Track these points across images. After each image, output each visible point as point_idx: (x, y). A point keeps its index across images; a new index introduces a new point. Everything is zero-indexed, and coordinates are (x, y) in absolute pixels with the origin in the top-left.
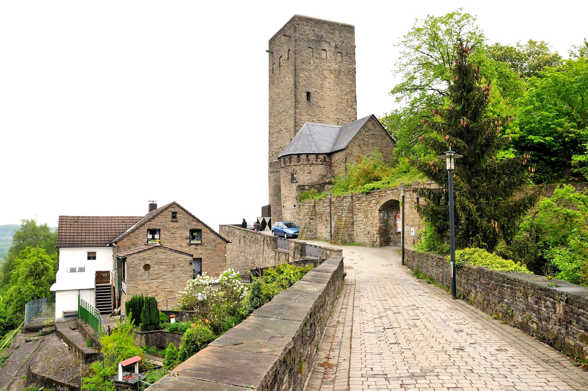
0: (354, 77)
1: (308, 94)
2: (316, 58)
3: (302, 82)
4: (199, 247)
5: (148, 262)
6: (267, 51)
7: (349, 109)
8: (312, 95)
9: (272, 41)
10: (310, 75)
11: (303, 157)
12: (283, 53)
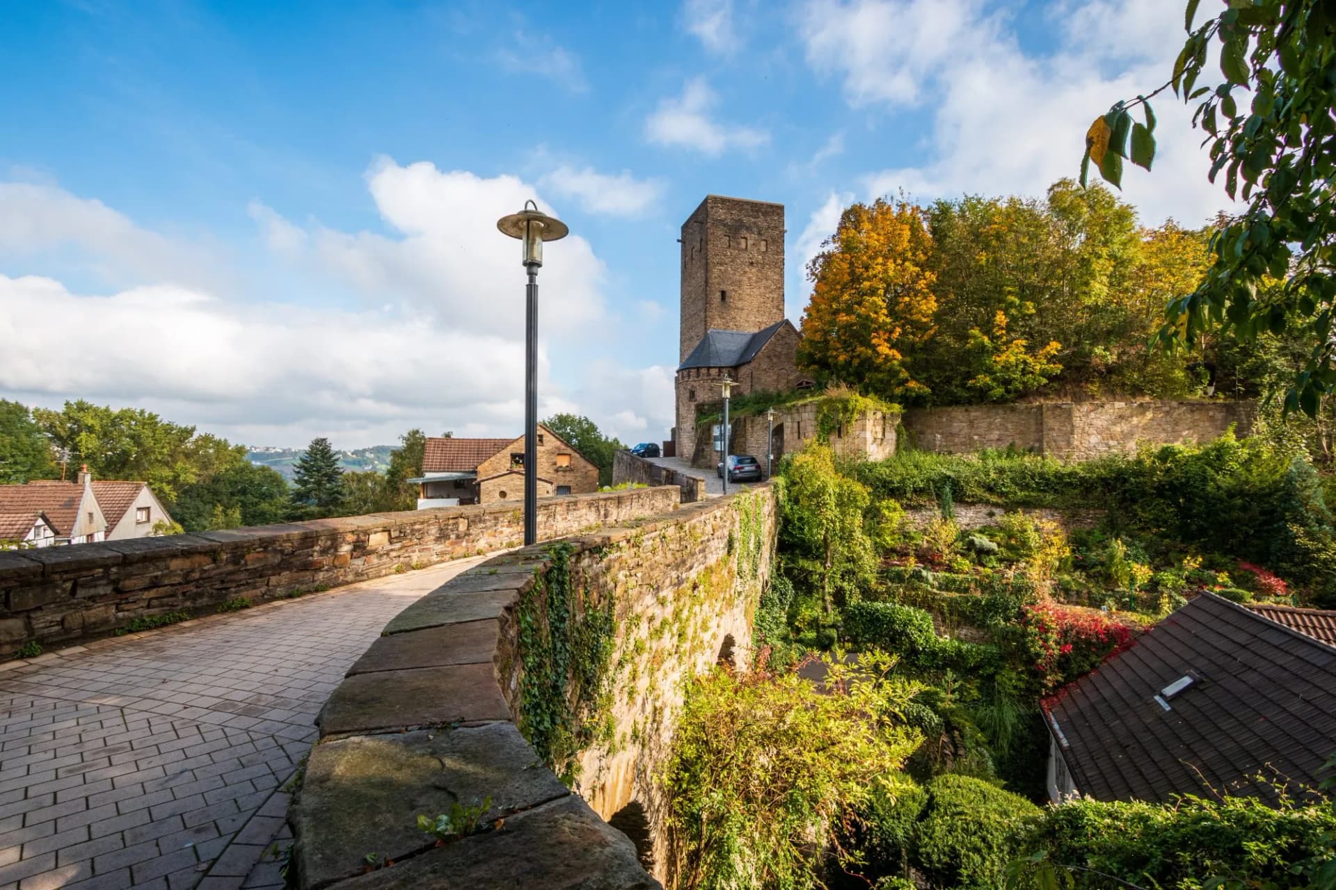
0: (782, 270)
1: (723, 293)
2: (734, 249)
3: (714, 280)
4: (568, 474)
5: (504, 489)
6: (678, 241)
7: (775, 311)
8: (728, 294)
9: (685, 228)
10: (726, 271)
11: (704, 371)
12: (694, 243)
